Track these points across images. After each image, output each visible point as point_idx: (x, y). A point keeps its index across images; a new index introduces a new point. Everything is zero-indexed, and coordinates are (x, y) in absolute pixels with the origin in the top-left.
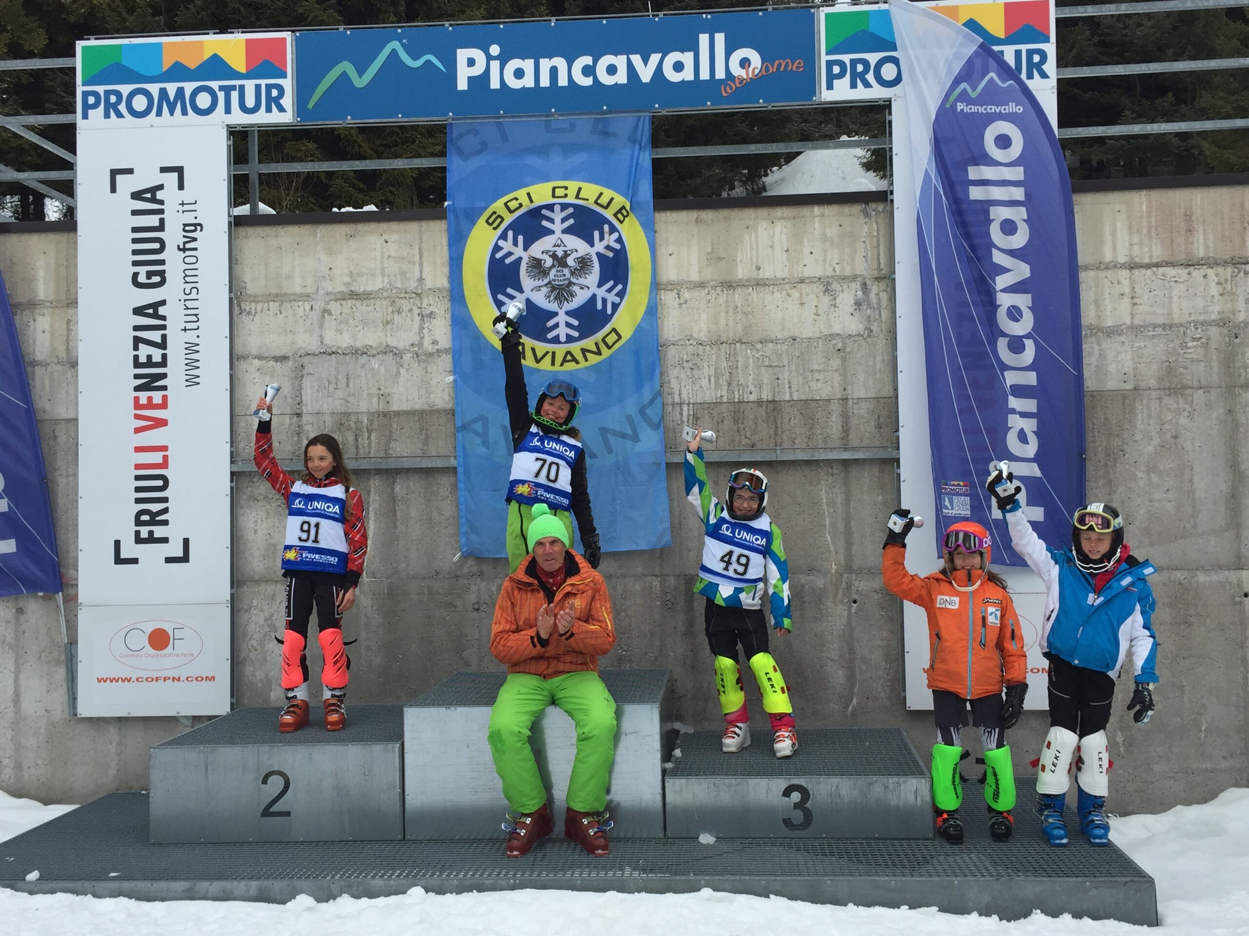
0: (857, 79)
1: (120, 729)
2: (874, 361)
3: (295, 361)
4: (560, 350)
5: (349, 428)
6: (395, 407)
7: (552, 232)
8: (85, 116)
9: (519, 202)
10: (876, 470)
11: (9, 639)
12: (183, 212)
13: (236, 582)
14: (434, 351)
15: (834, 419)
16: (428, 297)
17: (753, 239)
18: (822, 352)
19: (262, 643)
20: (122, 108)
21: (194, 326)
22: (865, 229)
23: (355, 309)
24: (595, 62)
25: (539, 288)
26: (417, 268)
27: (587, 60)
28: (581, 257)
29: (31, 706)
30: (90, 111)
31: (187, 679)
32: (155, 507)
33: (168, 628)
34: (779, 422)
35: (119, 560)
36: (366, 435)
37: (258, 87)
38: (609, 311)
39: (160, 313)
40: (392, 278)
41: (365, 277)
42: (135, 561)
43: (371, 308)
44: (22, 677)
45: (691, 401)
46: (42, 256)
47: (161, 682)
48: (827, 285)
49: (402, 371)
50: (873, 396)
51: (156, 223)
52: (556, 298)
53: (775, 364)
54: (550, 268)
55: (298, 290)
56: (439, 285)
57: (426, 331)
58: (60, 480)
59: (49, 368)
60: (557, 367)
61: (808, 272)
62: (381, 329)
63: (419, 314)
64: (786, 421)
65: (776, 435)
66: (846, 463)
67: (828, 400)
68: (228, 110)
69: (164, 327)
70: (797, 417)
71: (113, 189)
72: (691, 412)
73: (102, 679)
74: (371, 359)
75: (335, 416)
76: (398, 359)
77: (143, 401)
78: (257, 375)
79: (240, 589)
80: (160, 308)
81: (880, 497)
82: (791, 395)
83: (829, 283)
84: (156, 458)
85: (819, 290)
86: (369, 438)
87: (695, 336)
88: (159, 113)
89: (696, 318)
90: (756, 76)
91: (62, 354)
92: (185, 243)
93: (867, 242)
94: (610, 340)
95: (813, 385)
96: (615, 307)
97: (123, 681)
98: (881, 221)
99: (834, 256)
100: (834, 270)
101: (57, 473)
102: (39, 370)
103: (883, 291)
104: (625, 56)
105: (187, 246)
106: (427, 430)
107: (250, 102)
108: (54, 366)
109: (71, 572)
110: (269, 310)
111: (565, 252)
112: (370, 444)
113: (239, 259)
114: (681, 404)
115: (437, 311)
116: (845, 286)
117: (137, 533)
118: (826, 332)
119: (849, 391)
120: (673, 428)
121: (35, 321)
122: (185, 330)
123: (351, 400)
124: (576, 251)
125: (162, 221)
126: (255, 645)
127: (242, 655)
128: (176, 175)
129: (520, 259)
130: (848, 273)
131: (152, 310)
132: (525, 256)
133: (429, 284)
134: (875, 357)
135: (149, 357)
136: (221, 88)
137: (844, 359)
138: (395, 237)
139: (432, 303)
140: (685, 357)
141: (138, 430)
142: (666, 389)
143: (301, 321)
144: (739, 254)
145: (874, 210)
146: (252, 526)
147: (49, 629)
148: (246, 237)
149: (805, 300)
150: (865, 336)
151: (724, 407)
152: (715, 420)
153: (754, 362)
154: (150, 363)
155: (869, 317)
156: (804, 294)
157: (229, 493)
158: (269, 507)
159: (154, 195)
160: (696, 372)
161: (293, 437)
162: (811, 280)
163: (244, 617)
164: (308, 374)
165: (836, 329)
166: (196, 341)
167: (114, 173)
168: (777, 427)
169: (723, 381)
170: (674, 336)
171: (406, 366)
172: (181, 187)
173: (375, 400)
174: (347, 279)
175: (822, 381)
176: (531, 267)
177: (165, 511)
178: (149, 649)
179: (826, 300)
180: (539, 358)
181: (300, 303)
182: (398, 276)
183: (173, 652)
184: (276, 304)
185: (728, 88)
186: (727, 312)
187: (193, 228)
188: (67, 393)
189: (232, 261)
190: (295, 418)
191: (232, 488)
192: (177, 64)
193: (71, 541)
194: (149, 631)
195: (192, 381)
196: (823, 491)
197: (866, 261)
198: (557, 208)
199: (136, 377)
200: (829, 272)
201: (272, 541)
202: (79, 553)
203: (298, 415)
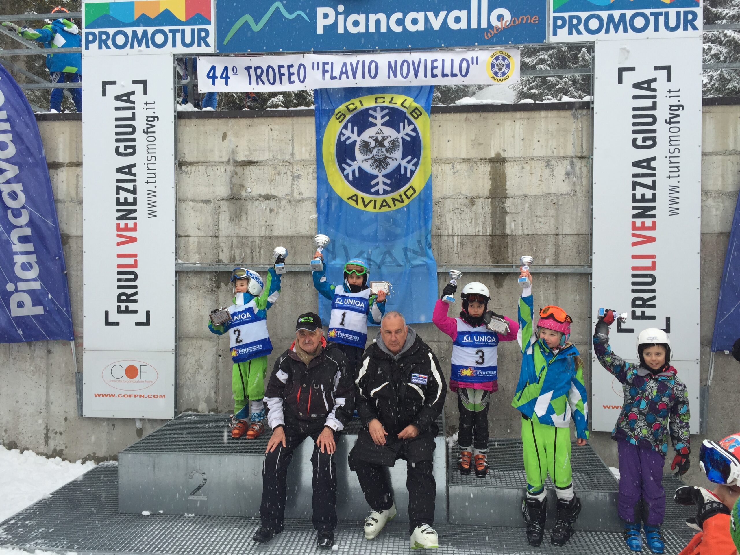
0: (573, 28)
1: (108, 424)
2: (577, 211)
3: (215, 203)
4: (379, 199)
5: (247, 246)
6: (276, 234)
7: (375, 125)
8: (87, 48)
9: (355, 106)
10: (575, 280)
11: (42, 368)
12: (147, 109)
13: (177, 338)
14: (300, 199)
15: (550, 247)
16: (297, 165)
17: (502, 132)
18: (544, 204)
19: (193, 375)
20: (110, 42)
21: (153, 180)
22: (574, 126)
23: (252, 172)
24: (404, 17)
25: (366, 160)
26: (290, 147)
27: (399, 15)
28: (393, 140)
29: (55, 409)
30: (90, 45)
31: (148, 396)
32: (129, 291)
33: (137, 365)
34: (515, 248)
35: (108, 323)
36: (258, 250)
37: (193, 31)
38: (409, 175)
39: (132, 172)
40: (275, 153)
41: (258, 152)
42: (117, 324)
43: (262, 171)
44: (51, 392)
45: (460, 234)
46: (62, 135)
47: (133, 397)
48: (548, 162)
49: (281, 211)
50: (576, 233)
51: (130, 116)
52: (377, 167)
53: (513, 212)
54: (374, 148)
55: (217, 159)
56: (304, 158)
57: (295, 186)
58: (73, 273)
59: (66, 205)
60: (377, 210)
61: (536, 154)
62: (267, 185)
63: (291, 176)
64: (519, 248)
65: (513, 256)
66: (556, 274)
67: (545, 235)
68: (174, 45)
69: (135, 181)
70: (527, 245)
71: (104, 94)
72: (459, 241)
73: (98, 394)
74: (261, 203)
75: (239, 238)
76: (278, 204)
77: (122, 226)
78: (192, 211)
79: (181, 343)
80: (132, 169)
81: (578, 297)
82: (523, 232)
83: (549, 161)
84: (130, 261)
85: (543, 165)
86: (260, 252)
87: (463, 192)
88: (132, 47)
89: (464, 182)
90: (507, 26)
91: (73, 194)
92: (147, 128)
93: (575, 135)
94: (409, 193)
95: (538, 225)
96: (412, 172)
97: (110, 396)
98: (584, 121)
99: (553, 143)
100: (553, 152)
101: (71, 269)
102: (60, 206)
103: (585, 166)
104: (424, 13)
105: (149, 130)
106: (295, 248)
107: (188, 40)
108: (69, 202)
109: (79, 329)
110: (199, 171)
111: (383, 137)
112: (260, 256)
113: (181, 139)
114: (453, 236)
115: (302, 174)
116: (559, 162)
117: (119, 307)
118: (546, 191)
119: (560, 230)
120: (447, 250)
121: (57, 175)
122: (148, 182)
123: (248, 228)
124: (390, 136)
125: (134, 114)
126: (190, 376)
127: (181, 383)
128: (141, 86)
129: (355, 142)
130: (562, 154)
131: (127, 170)
132: (359, 140)
133: (297, 157)
134: (577, 209)
135: (126, 199)
136: (170, 31)
137: (557, 210)
138: (277, 127)
139: (299, 168)
140: (456, 206)
141: (119, 244)
142: (444, 226)
143: (219, 178)
144: (492, 141)
145: (580, 114)
146: (189, 304)
147: (66, 363)
148: (185, 125)
149: (533, 171)
150: (572, 195)
151: (480, 238)
152: (475, 245)
153: (499, 210)
154: (126, 202)
155: (574, 183)
156: (533, 168)
157: (174, 284)
158: (198, 293)
159: (129, 98)
160: (463, 216)
161: (213, 250)
162: (539, 159)
163: (182, 359)
164: (223, 212)
165: (553, 190)
166: (154, 189)
167: (105, 84)
168: (513, 251)
169: (480, 222)
170: (449, 193)
171: (283, 208)
172: (145, 93)
173: (264, 228)
174: (247, 153)
175: (543, 223)
176: (362, 146)
177: (136, 294)
178: (126, 378)
179: (547, 171)
180: (366, 204)
181: (218, 167)
182: (279, 152)
183: (140, 380)
184: (204, 168)
185: (489, 33)
186: (484, 178)
187: (152, 119)
188: (77, 219)
189: (177, 140)
190: (215, 238)
191: (176, 281)
192: (143, 15)
193: (79, 310)
194: (125, 367)
195: (152, 214)
196: (542, 292)
197: (574, 147)
198: (378, 109)
199: (118, 211)
200: (550, 153)
201: (200, 314)
202: (84, 318)
203: (216, 237)
